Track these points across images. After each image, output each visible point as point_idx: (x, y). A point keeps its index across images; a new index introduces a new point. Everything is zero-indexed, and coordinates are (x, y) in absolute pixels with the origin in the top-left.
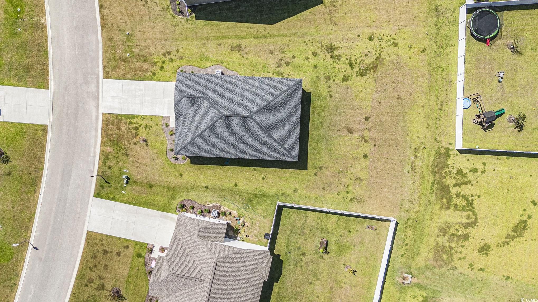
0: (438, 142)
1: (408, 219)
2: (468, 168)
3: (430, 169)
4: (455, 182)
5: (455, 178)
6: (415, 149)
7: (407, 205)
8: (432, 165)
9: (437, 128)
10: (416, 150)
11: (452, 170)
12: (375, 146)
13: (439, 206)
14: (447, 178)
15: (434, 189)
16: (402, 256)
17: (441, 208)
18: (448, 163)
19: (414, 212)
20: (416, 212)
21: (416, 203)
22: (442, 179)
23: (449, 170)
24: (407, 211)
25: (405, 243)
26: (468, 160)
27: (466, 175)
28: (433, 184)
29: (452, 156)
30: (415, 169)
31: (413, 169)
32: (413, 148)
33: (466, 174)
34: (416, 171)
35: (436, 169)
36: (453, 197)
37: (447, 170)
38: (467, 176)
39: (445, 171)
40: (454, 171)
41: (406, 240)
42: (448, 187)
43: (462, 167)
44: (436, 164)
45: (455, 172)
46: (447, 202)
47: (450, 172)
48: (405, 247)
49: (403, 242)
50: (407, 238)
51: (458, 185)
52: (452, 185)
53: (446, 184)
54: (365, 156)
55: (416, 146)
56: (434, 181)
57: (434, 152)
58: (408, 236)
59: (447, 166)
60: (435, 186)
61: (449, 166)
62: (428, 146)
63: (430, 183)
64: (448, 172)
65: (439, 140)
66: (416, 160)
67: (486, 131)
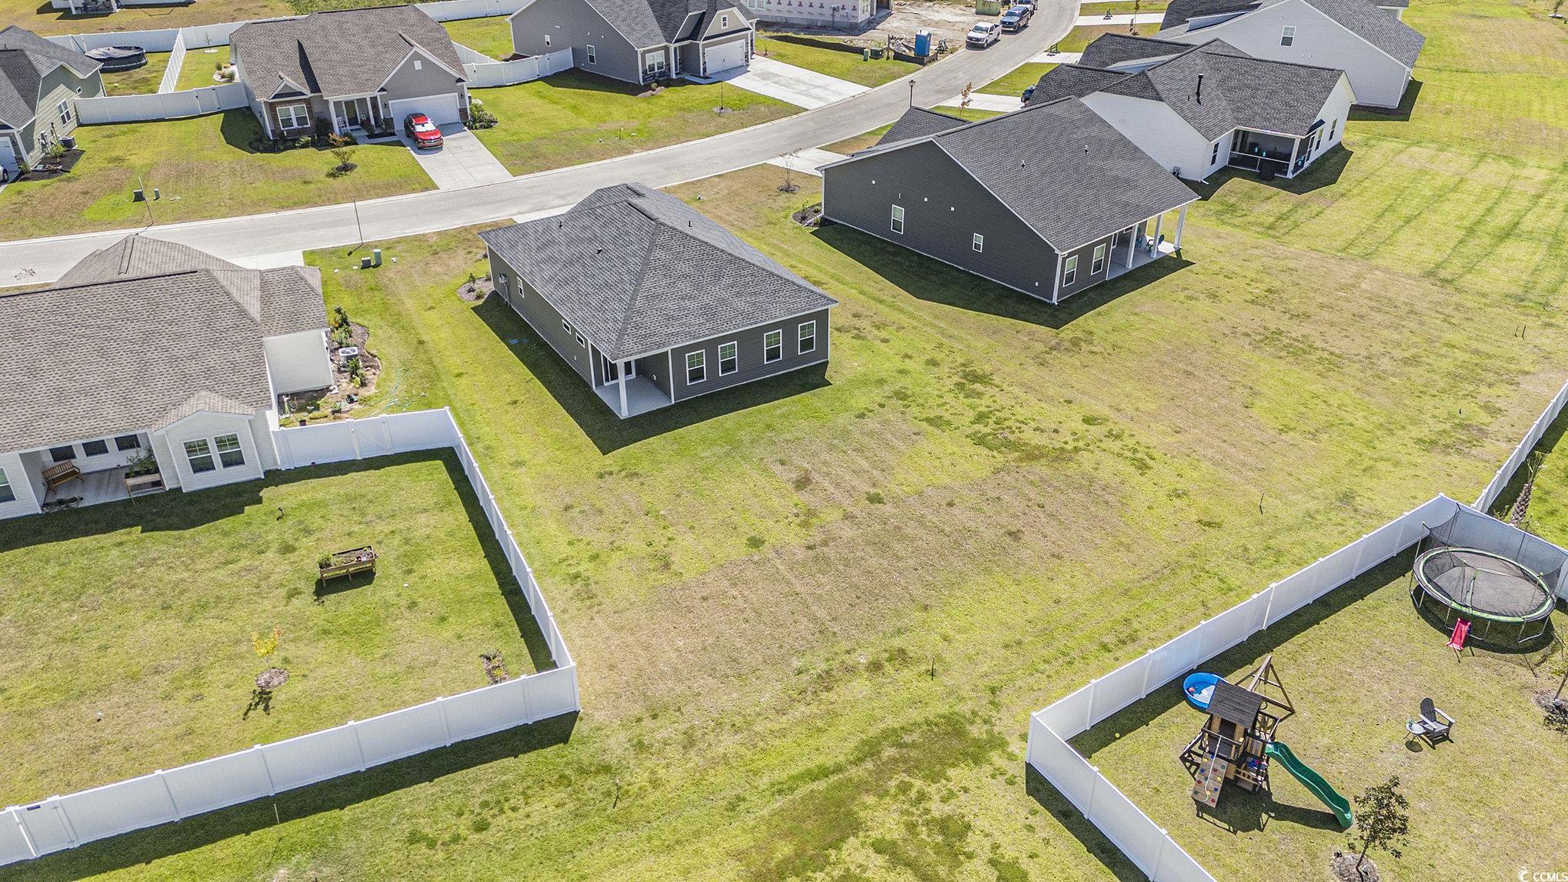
0: (991, 703)
1: (606, 769)
2: (996, 847)
3: (873, 731)
4: (896, 836)
5: (911, 827)
6: (902, 651)
7: (667, 730)
8: (894, 730)
9: (1037, 671)
10: (901, 656)
11: (936, 798)
12: (809, 548)
13: (745, 842)
14: (888, 799)
15: (803, 790)
16: (414, 838)
17: (739, 855)
18: (951, 772)
19: (653, 772)
20: (655, 783)
21: (695, 759)
22: (867, 791)
23: (927, 789)
24: (640, 746)
25: (487, 814)
26: (1030, 828)
27: (962, 858)
28: (824, 773)
29: (987, 769)
30: (828, 689)
31: (826, 681)
32: (897, 642)
33: (970, 856)
34: (824, 695)
35: (889, 752)
36: (828, 869)
37: (918, 783)
38: (960, 864)
39: (907, 779)
40: (937, 809)
41: (502, 811)
42: (855, 827)
43: (981, 823)
44: (908, 739)
45: (936, 814)
46: (786, 861)
47: (922, 797)
48: (463, 826)
49: (485, 805)
50: (514, 809)
51: (893, 854)
52: (875, 834)
53: (861, 814)
54: (755, 543)
55: (912, 650)
56: (839, 769)
57: (945, 709)
58: (528, 809)
59: (934, 778)
60: (821, 785)
61: (944, 782)
62: (948, 681)
63: (820, 760)
64: (914, 790)
65: (1003, 698)
66: (866, 675)
67: (1205, 816)
